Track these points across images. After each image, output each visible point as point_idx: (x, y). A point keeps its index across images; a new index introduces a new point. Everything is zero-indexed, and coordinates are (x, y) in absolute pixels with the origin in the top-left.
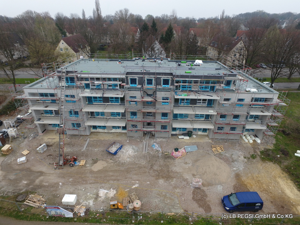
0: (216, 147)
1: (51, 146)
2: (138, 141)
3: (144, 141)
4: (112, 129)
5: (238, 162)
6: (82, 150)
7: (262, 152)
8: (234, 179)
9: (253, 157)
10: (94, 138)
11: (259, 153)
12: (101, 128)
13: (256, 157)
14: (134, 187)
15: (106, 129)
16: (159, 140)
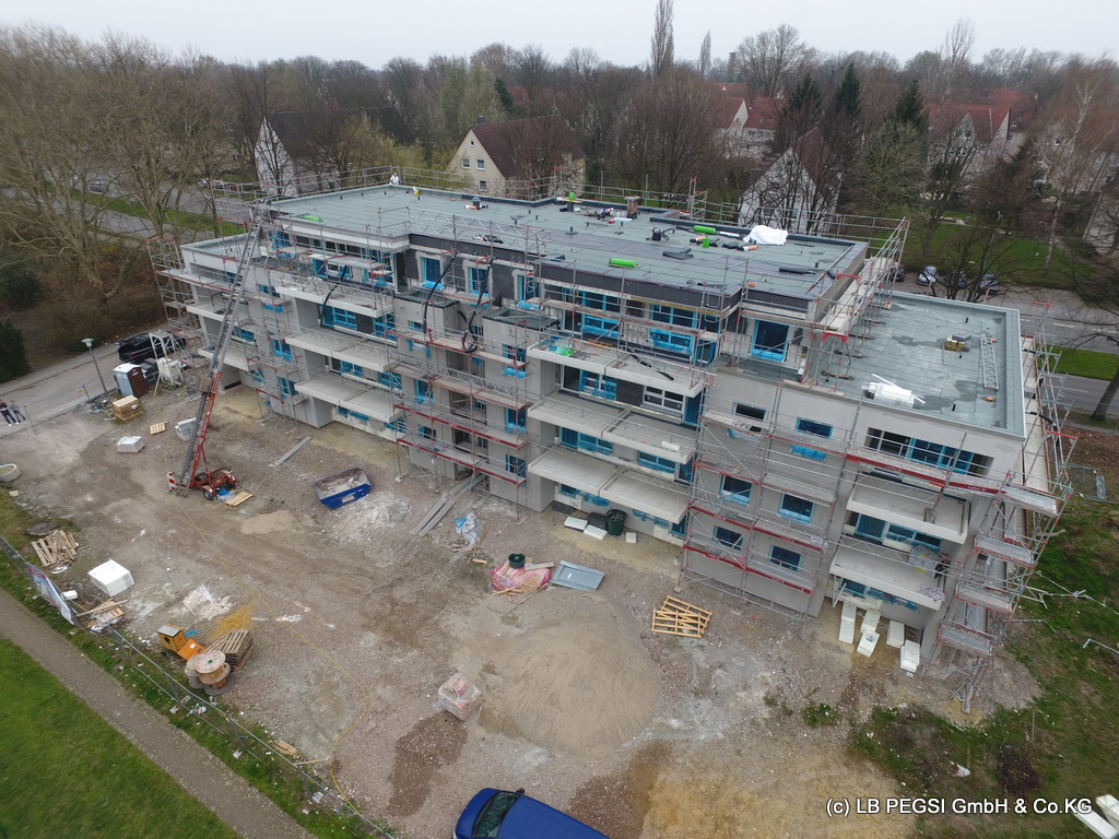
0: (674, 609)
1: (217, 429)
2: (427, 490)
3: (445, 494)
4: (384, 429)
5: (720, 704)
6: (271, 465)
7: (882, 717)
8: (629, 757)
9: (816, 716)
10: (325, 441)
11: (865, 714)
12: (356, 416)
13: (833, 725)
14: (285, 619)
15: (368, 425)
16: (494, 507)
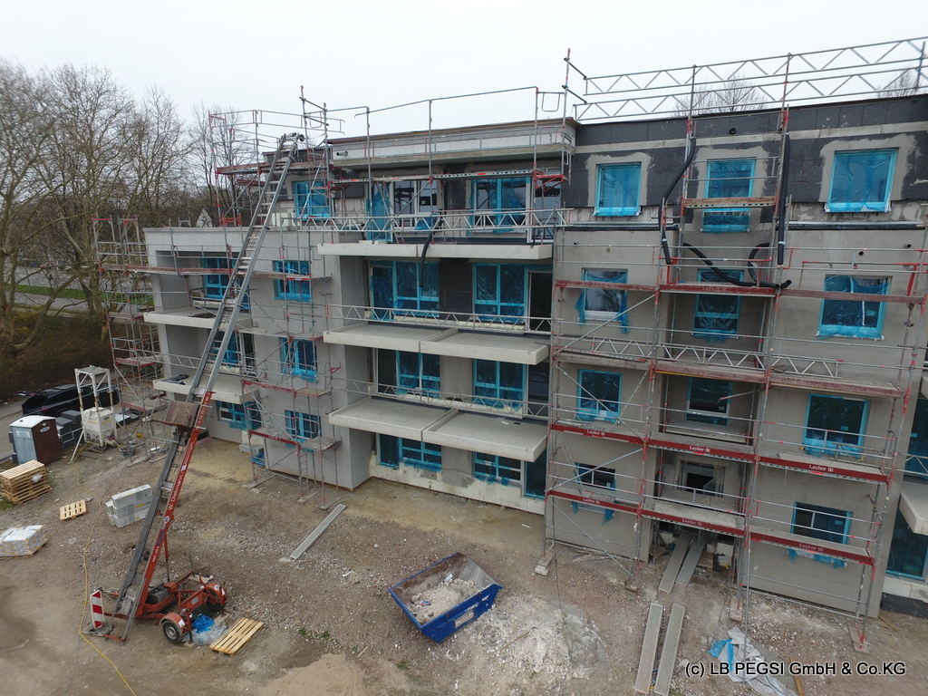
3: (650, 593)
4: (471, 481)
6: (283, 560)
10: (369, 509)
12: (415, 465)
15: (439, 474)
